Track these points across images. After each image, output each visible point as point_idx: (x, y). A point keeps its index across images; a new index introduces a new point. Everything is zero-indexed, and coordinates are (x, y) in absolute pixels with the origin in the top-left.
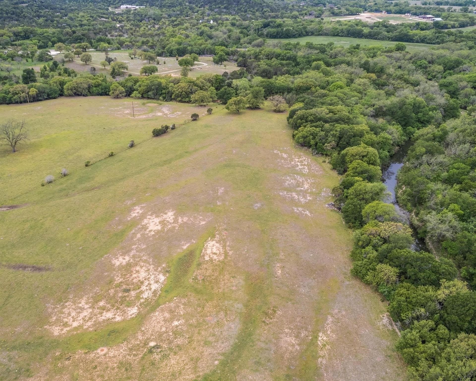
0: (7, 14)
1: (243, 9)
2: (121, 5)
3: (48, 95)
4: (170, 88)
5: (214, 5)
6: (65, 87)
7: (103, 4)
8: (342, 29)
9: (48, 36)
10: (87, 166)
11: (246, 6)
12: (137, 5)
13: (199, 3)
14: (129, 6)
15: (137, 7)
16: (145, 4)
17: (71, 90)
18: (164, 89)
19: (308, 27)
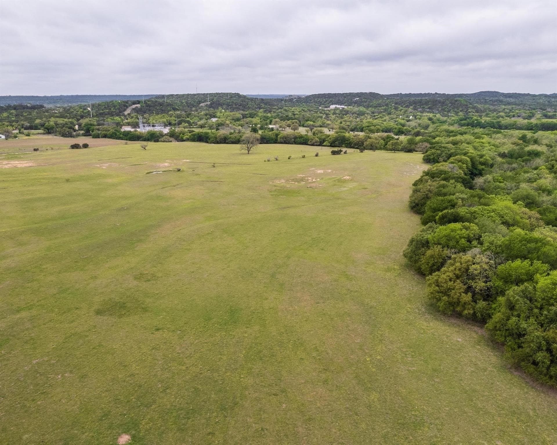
0: (236, 105)
1: (446, 110)
2: (330, 105)
3: (267, 141)
4: (351, 140)
5: (419, 105)
6: (279, 136)
7: (315, 104)
8: (537, 124)
9: (268, 116)
10: (289, 158)
11: (450, 107)
12: (346, 106)
13: (405, 104)
14: (338, 106)
15: (346, 107)
16: (353, 105)
17: (283, 138)
18: (347, 140)
19: (502, 121)
